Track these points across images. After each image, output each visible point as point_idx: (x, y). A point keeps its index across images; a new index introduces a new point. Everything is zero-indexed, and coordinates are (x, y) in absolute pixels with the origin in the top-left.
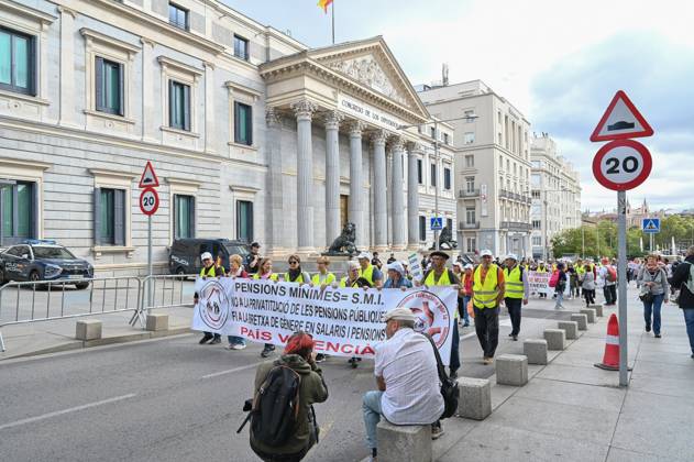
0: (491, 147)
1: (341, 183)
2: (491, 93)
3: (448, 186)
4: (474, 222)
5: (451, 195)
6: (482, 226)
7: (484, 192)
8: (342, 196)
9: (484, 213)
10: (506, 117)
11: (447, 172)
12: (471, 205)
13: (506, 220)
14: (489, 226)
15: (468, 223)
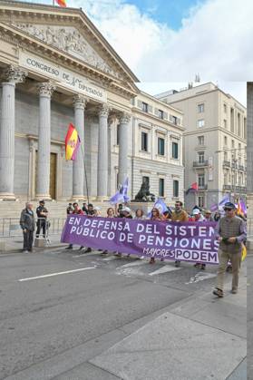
0: (216, 129)
1: (52, 143)
2: (217, 89)
3: (175, 155)
4: (203, 185)
5: (179, 162)
6: (209, 188)
7: (211, 162)
8: (52, 154)
9: (211, 179)
10: (232, 110)
11: (175, 145)
12: (201, 172)
13: (229, 184)
14: (214, 188)
15: (199, 185)
